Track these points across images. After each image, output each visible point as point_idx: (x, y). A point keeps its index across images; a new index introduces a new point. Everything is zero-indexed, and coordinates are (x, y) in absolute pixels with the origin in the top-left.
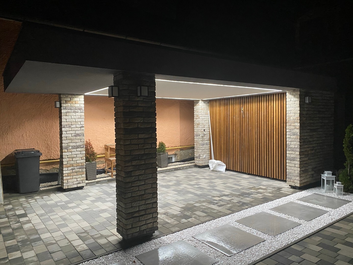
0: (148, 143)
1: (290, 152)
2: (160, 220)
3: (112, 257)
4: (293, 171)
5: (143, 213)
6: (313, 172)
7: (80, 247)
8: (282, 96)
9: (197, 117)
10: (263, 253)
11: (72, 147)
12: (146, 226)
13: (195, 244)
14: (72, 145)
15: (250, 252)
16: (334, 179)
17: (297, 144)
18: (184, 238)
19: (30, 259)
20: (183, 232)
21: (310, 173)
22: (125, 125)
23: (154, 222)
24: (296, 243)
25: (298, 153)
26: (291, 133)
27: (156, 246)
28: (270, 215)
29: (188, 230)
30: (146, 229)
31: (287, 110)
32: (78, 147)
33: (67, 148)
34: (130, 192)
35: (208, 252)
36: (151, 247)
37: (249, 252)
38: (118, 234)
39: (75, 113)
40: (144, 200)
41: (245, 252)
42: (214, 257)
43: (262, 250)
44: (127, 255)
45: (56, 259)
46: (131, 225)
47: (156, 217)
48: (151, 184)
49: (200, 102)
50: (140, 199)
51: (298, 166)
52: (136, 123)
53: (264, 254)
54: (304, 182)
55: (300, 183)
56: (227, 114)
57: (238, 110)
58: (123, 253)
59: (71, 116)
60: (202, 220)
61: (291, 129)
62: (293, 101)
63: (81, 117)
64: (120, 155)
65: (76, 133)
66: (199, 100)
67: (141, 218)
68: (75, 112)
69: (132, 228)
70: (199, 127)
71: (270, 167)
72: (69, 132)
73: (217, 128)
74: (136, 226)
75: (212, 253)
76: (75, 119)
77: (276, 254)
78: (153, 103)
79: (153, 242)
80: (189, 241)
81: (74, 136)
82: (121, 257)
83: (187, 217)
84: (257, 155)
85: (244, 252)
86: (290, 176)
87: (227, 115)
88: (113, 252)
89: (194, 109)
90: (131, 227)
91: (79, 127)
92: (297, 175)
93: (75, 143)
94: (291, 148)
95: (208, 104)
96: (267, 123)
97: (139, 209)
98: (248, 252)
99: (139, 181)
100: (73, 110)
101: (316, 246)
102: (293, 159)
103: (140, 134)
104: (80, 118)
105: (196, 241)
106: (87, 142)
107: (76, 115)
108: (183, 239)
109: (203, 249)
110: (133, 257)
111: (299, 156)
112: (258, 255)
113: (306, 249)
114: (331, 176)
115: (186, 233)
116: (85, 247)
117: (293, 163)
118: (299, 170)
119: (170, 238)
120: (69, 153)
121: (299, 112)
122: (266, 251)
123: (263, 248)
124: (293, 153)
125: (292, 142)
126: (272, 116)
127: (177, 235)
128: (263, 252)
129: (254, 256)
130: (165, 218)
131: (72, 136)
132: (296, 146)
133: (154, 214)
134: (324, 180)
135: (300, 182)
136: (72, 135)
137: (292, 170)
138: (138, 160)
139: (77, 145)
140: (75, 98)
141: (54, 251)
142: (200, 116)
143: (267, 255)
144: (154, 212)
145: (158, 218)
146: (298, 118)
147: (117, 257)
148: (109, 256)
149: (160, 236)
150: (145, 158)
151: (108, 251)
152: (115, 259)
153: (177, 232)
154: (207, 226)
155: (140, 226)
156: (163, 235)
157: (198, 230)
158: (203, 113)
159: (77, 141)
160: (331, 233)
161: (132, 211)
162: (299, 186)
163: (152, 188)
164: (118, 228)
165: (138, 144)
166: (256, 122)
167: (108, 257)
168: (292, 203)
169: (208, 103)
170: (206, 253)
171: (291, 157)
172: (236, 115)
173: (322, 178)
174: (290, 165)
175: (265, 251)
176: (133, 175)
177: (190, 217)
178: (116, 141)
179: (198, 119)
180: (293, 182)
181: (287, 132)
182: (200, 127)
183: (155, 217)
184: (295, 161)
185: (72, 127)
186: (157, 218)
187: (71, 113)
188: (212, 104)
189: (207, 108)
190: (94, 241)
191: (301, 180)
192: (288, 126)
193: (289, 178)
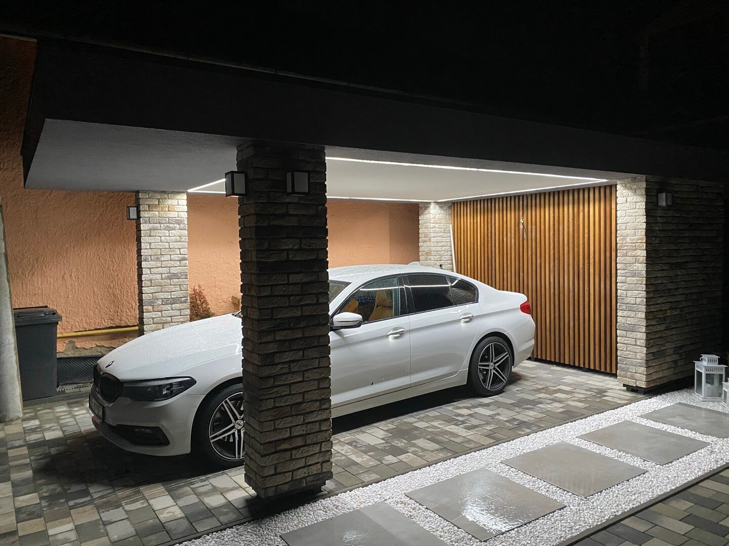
0: (310, 294)
1: (625, 313)
2: (340, 457)
3: (232, 535)
4: (632, 353)
5: (299, 442)
6: (675, 357)
7: (167, 513)
8: (608, 191)
9: (425, 237)
10: (560, 535)
11: (163, 301)
12: (305, 470)
13: (412, 510)
14: (162, 297)
15: (531, 532)
16: (723, 373)
17: (640, 296)
18: (387, 497)
19: (60, 537)
20: (387, 483)
21: (668, 359)
22: (260, 256)
23: (323, 462)
24: (634, 513)
25: (643, 316)
26: (627, 273)
27: (326, 515)
28: (579, 450)
29: (397, 481)
30: (307, 476)
31: (618, 222)
32: (174, 301)
33: (151, 303)
34: (271, 398)
35: (437, 530)
36: (316, 516)
37: (528, 532)
38: (246, 485)
39: (169, 231)
40: (301, 414)
41: (520, 531)
42: (451, 541)
43: (557, 529)
44: (263, 531)
45: (116, 537)
46: (273, 467)
47: (328, 451)
48: (317, 382)
49: (432, 206)
50: (293, 413)
51: (642, 344)
52: (284, 250)
53: (561, 537)
54: (655, 378)
55: (647, 380)
56: (489, 231)
57: (513, 223)
58: (256, 527)
59: (161, 237)
60: (430, 457)
61: (627, 262)
62: (631, 203)
63: (180, 239)
64: (250, 318)
65: (170, 273)
66: (430, 203)
67: (294, 452)
68: (169, 229)
69: (276, 474)
70: (430, 259)
71: (582, 345)
72: (155, 269)
73: (469, 260)
74: (285, 470)
75: (446, 533)
76: (169, 243)
77: (589, 537)
78: (321, 207)
79: (320, 505)
80: (399, 505)
81: (166, 279)
82: (251, 535)
83: (397, 452)
84: (555, 318)
85: (518, 531)
86: (626, 364)
87: (489, 234)
88: (235, 526)
89: (420, 222)
90: (273, 472)
91: (176, 259)
92: (639, 363)
93: (168, 293)
94: (627, 305)
95: (449, 212)
96: (576, 250)
97: (291, 434)
98: (526, 531)
99: (290, 375)
100: (165, 225)
101: (680, 521)
102: (632, 329)
103: (293, 273)
104: (178, 242)
105: (414, 504)
106: (194, 290)
107: (171, 235)
108: (386, 500)
109: (428, 522)
110: (276, 538)
111: (645, 322)
112: (547, 538)
113: (657, 527)
114: (716, 365)
115: (392, 486)
116: (179, 513)
117: (631, 336)
118: (645, 352)
119: (358, 497)
120: (156, 314)
121: (644, 226)
122: (567, 531)
123: (560, 524)
124: (632, 314)
125: (628, 292)
126: (586, 236)
127: (374, 490)
128: (559, 533)
129: (538, 541)
130: (351, 453)
131: (162, 279)
132: (638, 300)
133: (323, 446)
134: (700, 374)
135: (647, 378)
136: (163, 276)
137: (629, 351)
138: (289, 329)
139: (173, 297)
140: (169, 198)
141: (113, 520)
142: (432, 235)
143: (569, 539)
144: (324, 442)
145: (331, 454)
146: (641, 239)
147: (242, 536)
148: (225, 535)
149: (336, 492)
150: (302, 325)
151: (225, 521)
152: (236, 542)
153: (373, 484)
154: (439, 471)
155: (293, 471)
156: (344, 490)
157: (418, 480)
158: (438, 229)
159: (173, 288)
160: (715, 492)
161: (277, 438)
162: (644, 387)
163: (319, 389)
164: (248, 474)
165: (289, 296)
166: (552, 247)
167: (222, 536)
168: (627, 423)
169: (450, 207)
170: (434, 532)
171: (628, 322)
172: (509, 234)
173: (696, 369)
174: (625, 342)
175: (563, 531)
176: (277, 361)
177: (403, 451)
178: (243, 288)
179: (426, 242)
180: (632, 378)
181: (619, 269)
182: (432, 259)
183: (324, 452)
184: (635, 333)
185: (163, 260)
186: (329, 453)
187: (161, 230)
188: (457, 210)
189: (446, 218)
190: (197, 500)
191: (650, 374)
192: (619, 256)
193: (623, 369)
